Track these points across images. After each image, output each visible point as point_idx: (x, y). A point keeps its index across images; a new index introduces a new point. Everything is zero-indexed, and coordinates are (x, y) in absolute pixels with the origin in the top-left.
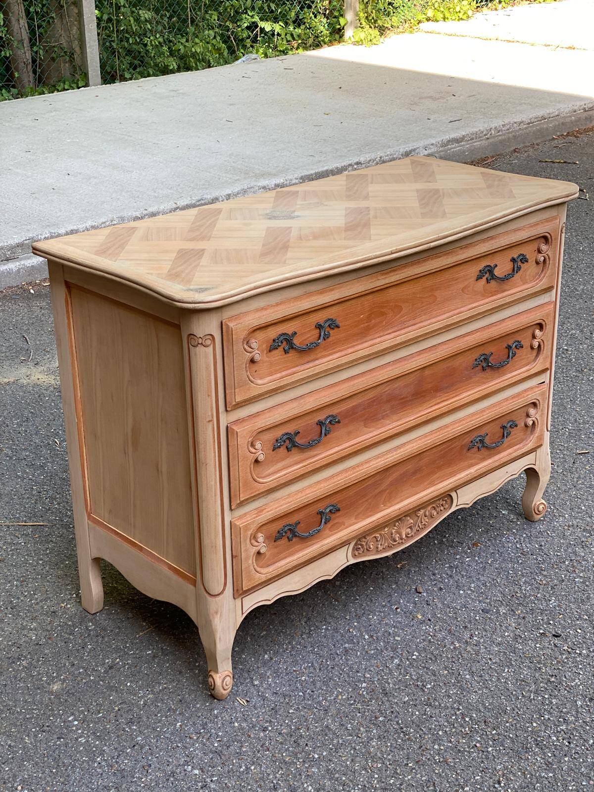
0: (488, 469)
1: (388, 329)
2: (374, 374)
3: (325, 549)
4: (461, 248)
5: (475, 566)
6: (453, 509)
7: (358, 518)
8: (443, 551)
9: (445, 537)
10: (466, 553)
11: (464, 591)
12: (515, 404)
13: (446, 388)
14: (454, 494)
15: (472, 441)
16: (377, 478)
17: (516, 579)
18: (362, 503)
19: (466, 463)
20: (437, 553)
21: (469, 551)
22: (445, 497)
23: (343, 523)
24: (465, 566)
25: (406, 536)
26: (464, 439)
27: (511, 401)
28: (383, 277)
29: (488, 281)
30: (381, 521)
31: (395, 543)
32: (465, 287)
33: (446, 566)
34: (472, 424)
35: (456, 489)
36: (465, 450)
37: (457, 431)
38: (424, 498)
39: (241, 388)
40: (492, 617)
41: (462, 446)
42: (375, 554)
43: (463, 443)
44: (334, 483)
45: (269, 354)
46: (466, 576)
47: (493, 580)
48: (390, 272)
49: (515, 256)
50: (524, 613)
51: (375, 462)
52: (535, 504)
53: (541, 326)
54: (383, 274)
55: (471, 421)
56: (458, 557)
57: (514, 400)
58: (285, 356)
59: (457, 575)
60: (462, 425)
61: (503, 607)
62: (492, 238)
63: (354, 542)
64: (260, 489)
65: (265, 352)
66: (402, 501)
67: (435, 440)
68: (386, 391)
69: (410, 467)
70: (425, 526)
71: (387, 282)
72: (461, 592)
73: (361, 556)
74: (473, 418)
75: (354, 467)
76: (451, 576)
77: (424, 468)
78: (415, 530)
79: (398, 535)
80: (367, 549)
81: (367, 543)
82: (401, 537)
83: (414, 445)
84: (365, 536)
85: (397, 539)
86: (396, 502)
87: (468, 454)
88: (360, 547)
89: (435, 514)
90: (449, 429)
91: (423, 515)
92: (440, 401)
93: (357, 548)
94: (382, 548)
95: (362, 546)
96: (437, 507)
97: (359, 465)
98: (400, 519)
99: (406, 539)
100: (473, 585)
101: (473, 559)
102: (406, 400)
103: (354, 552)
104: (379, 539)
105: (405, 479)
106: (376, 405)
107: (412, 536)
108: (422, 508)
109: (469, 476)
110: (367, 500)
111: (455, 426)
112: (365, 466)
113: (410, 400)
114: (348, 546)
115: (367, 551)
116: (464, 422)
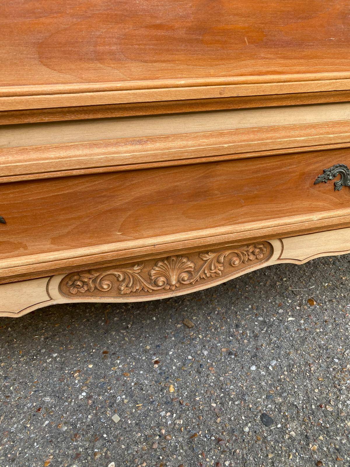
0: (343, 221)
5: (295, 332)
6: (273, 261)
8: (267, 297)
9: (282, 280)
10: (293, 310)
11: (258, 367)
13: (287, 44)
14: (276, 244)
15: (324, 172)
17: (339, 375)
19: (306, 204)
20: (260, 297)
21: (298, 308)
22: (259, 243)
24: (282, 327)
25: (178, 281)
26: (310, 164)
30: (109, 257)
31: (155, 288)
33: (259, 319)
34: (330, 139)
35: (281, 236)
36: (307, 184)
38: (208, 239)
40: (269, 438)
41: (303, 174)
42: (114, 297)
46: (275, 343)
47: (307, 364)
50: (323, 452)
55: (328, 133)
56: (281, 311)
59: (264, 337)
61: (296, 422)
63: (62, 277)
67: (241, 146)
70: (217, 276)
72: (254, 368)
73: (83, 295)
74: (336, 129)
75: (24, 150)
76: (256, 336)
77: (216, 192)
78: (197, 277)
79: (162, 279)
80: (96, 288)
81: (94, 281)
82: (168, 282)
83: (190, 143)
84: (89, 271)
85: (161, 284)
86: (151, 232)
87: (314, 191)
88: (79, 283)
89: (237, 262)
90: (277, 135)
91: (215, 261)
92: (264, 69)
93: (70, 283)
94: (128, 292)
95: (84, 282)
96: (243, 253)
97: (37, 149)
98: (168, 258)
99: (177, 285)
100: (274, 363)
101: (297, 322)
102: (169, 33)
103: (64, 288)
104: (121, 278)
105: (171, 201)
106: (72, 16)
107: (191, 283)
108: (213, 251)
109: (306, 224)
110: (80, 218)
111: (292, 133)
112: (52, 154)
113: (181, 40)
114: (47, 279)
115: (98, 291)
116: (313, 131)
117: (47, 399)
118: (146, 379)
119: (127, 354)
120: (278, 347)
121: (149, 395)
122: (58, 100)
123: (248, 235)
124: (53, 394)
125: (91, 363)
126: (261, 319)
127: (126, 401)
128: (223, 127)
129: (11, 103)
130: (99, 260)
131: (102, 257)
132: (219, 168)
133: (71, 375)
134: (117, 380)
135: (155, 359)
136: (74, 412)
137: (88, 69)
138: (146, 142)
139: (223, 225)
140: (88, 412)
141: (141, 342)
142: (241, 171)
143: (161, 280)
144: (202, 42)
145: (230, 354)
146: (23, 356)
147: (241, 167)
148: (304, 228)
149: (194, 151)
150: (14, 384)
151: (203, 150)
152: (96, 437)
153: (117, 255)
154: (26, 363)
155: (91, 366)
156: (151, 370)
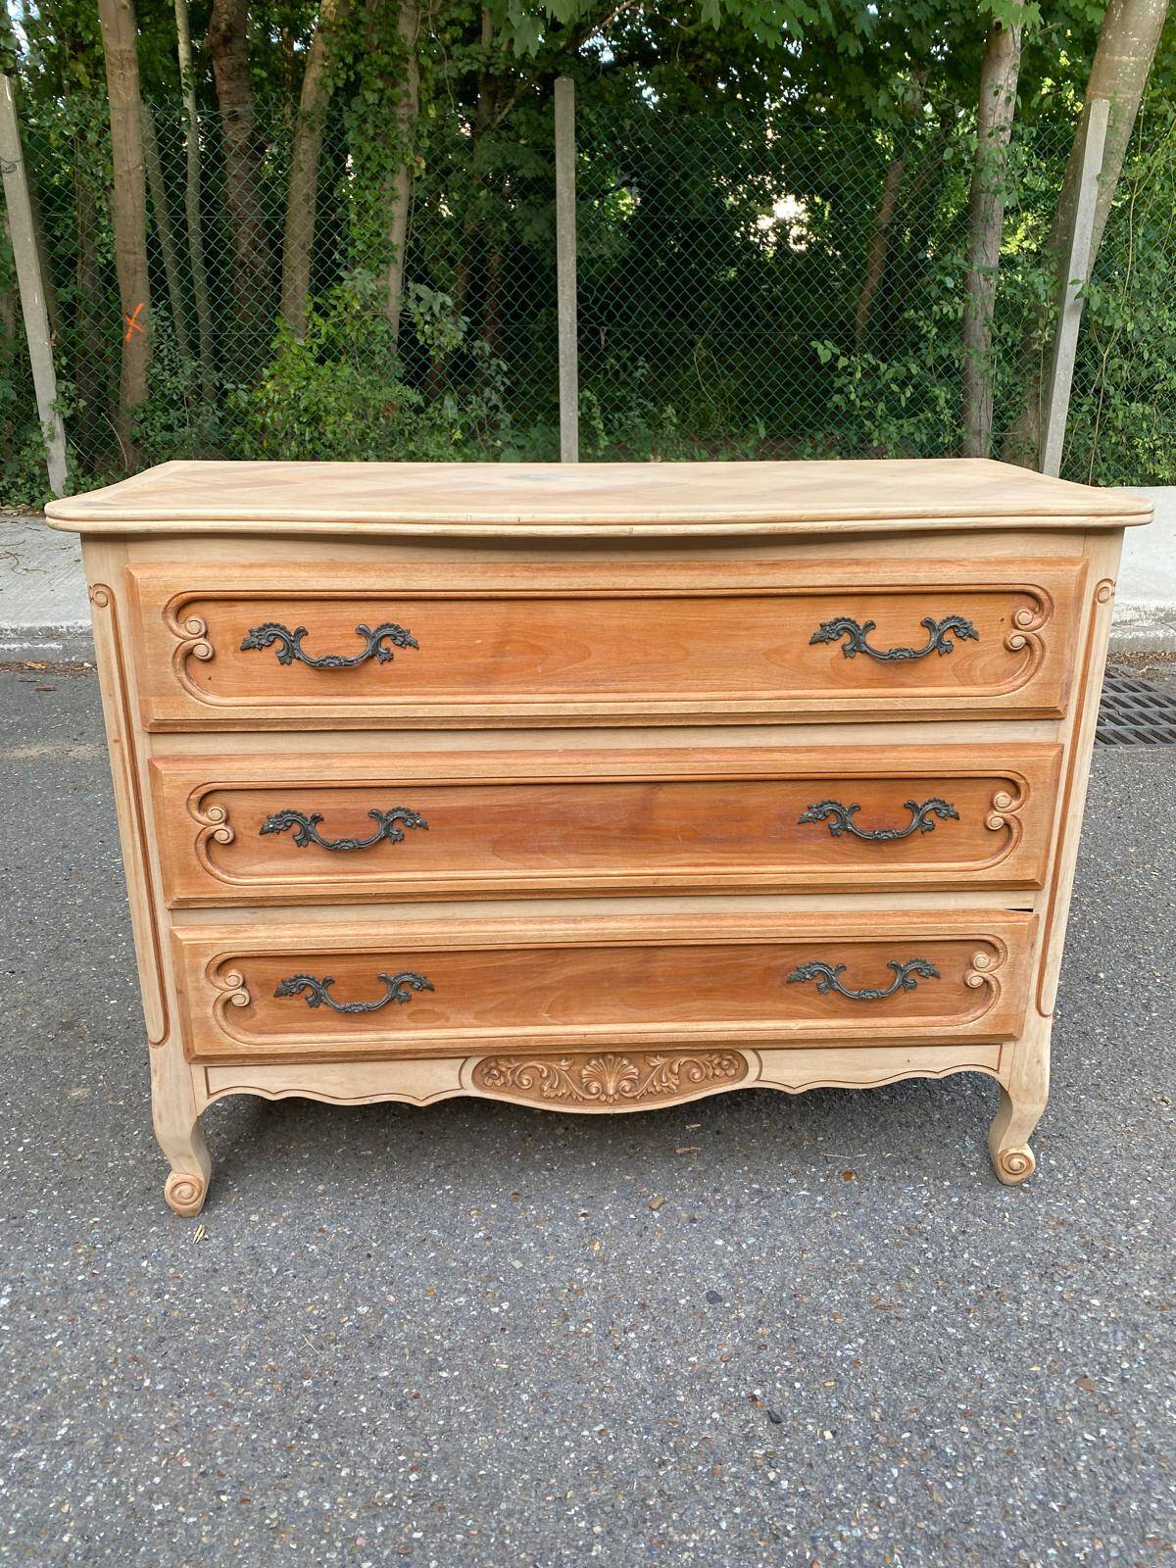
0: (837, 1036)
1: (551, 684)
2: (511, 761)
3: (388, 1046)
4: (760, 564)
5: (802, 1210)
6: (748, 1083)
7: (482, 1017)
10: (813, 1182)
11: (727, 1242)
12: (925, 929)
14: (750, 1057)
15: (798, 969)
16: (531, 958)
18: (494, 994)
19: (781, 1006)
20: (768, 1158)
21: (822, 1180)
22: (726, 1051)
24: (784, 1201)
25: (617, 1091)
26: (776, 958)
27: (917, 919)
28: (527, 574)
29: (847, 653)
31: (587, 1097)
32: (777, 651)
33: (754, 1186)
34: (791, 932)
35: (759, 1046)
36: (778, 982)
37: (744, 932)
39: (164, 698)
40: (709, 1314)
41: (770, 968)
42: (535, 1100)
43: (772, 965)
44: (412, 934)
45: (241, 655)
46: (764, 1218)
47: (801, 1249)
48: (548, 569)
49: (938, 619)
52: (1006, 1151)
53: (1014, 786)
54: (528, 569)
55: (789, 926)
56: (792, 1180)
57: (925, 920)
58: (281, 668)
59: (751, 1209)
60: (762, 926)
61: (752, 1306)
62: (857, 562)
63: (479, 1060)
64: (221, 892)
65: (232, 648)
66: (597, 1023)
67: (682, 932)
68: (552, 803)
69: (623, 964)
70: (671, 1094)
72: (720, 1242)
73: (498, 1090)
74: (798, 922)
75: (465, 922)
76: (739, 1207)
77: (660, 979)
78: (642, 1089)
79: (595, 1084)
80: (513, 1082)
81: (513, 1072)
82: (603, 1090)
83: (626, 925)
84: (508, 1058)
85: (594, 1091)
86: (582, 1019)
87: (788, 991)
88: (495, 1072)
89: (697, 1076)
90: (724, 923)
91: (666, 1069)
92: (702, 861)
93: (486, 1071)
94: (553, 1095)
95: (501, 1072)
96: (705, 1065)
97: (478, 922)
98: (604, 1055)
99: (616, 1097)
100: (751, 1241)
101: (811, 1199)
102: (606, 833)
103: (478, 1077)
104: (545, 1075)
105: (606, 985)
106: (523, 822)
107: (635, 1097)
108: (662, 1054)
109: (783, 1033)
110: (506, 993)
111: (743, 922)
112: (491, 928)
113: (616, 838)
114: (462, 1061)
115: (516, 1087)
116: (770, 922)
117: (435, 1232)
118: (567, 1232)
119: (545, 1199)
120: (767, 1224)
121: (566, 1249)
122: (503, 884)
123: (703, 1037)
124: (443, 1229)
125: (494, 1202)
126: (756, 1186)
127: (533, 1250)
128: (664, 911)
129: (464, 886)
130: (521, 1044)
131: (525, 1041)
132: (660, 954)
133: (467, 1213)
134: (527, 1226)
135: (583, 1211)
136: (466, 1250)
137: (531, 859)
138: (580, 921)
139: (672, 1021)
140: (483, 1253)
141: (569, 1189)
142: (689, 959)
143: (594, 1086)
144: (636, 839)
145: (693, 1220)
146: (405, 1183)
147: (685, 954)
148: (779, 1038)
149: (630, 934)
150: (393, 1211)
151: (640, 933)
152: (490, 1278)
153: (541, 1041)
154: (410, 1191)
155: (494, 1206)
156: (574, 1223)
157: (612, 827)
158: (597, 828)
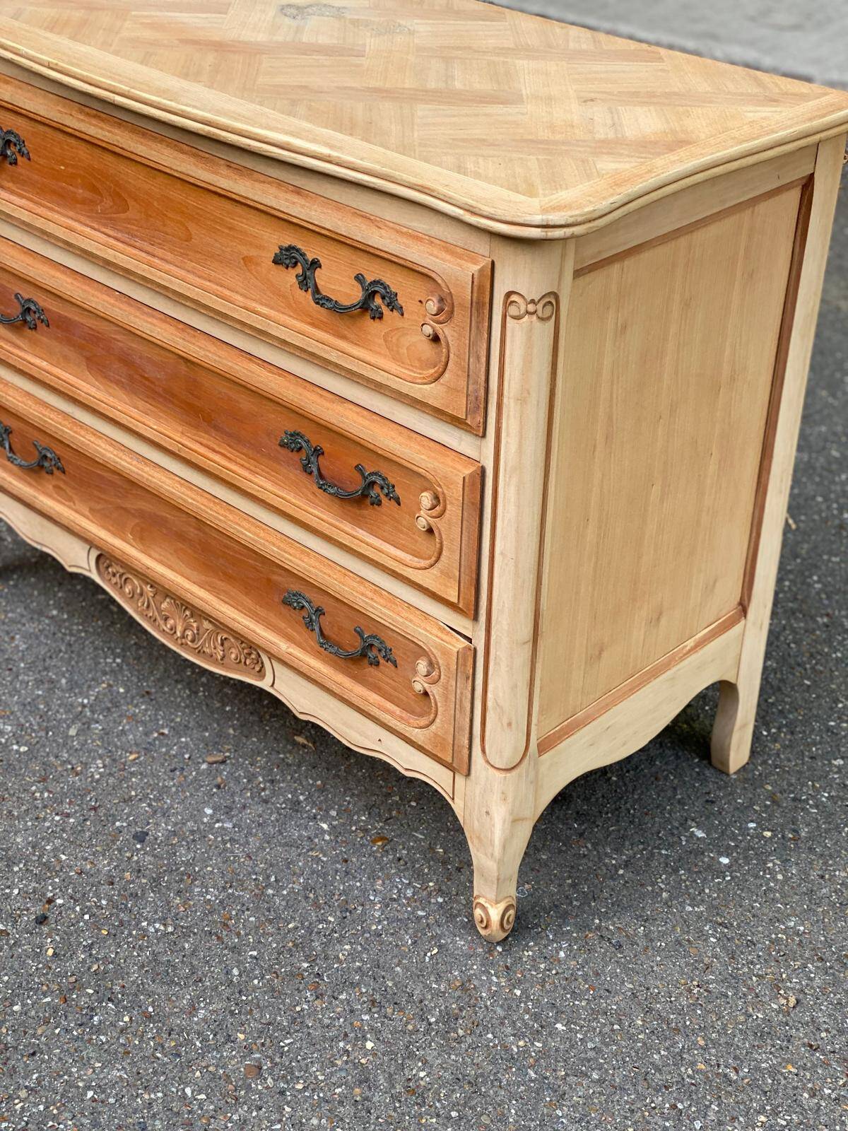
2: (86, 288)
4: (229, 165)
6: (267, 685)
14: (265, 660)
15: (289, 593)
16: (115, 478)
18: (98, 498)
19: (281, 624)
23: (70, 499)
25: (183, 637)
26: (273, 573)
27: (368, 593)
28: (82, 117)
29: (301, 285)
31: (165, 629)
32: (252, 260)
35: (269, 654)
41: (269, 579)
43: (272, 578)
44: (44, 415)
48: (95, 116)
49: (368, 278)
51: (103, 445)
54: (81, 112)
62: (298, 191)
63: (98, 552)
66: (161, 562)
71: (83, 129)
73: (113, 587)
78: (199, 646)
80: (121, 586)
81: (120, 576)
86: (152, 554)
87: (284, 611)
91: (214, 636)
93: (104, 565)
94: (144, 613)
96: (238, 649)
99: (183, 641)
102: (153, 387)
103: (100, 567)
104: (139, 592)
107: (195, 649)
108: (209, 622)
110: (105, 501)
113: (161, 395)
114: (88, 546)
115: (123, 592)
157: (157, 383)
158: (147, 379)
